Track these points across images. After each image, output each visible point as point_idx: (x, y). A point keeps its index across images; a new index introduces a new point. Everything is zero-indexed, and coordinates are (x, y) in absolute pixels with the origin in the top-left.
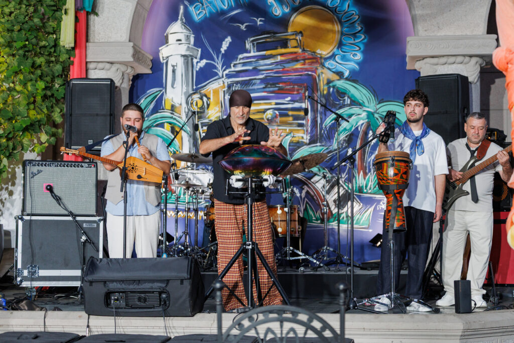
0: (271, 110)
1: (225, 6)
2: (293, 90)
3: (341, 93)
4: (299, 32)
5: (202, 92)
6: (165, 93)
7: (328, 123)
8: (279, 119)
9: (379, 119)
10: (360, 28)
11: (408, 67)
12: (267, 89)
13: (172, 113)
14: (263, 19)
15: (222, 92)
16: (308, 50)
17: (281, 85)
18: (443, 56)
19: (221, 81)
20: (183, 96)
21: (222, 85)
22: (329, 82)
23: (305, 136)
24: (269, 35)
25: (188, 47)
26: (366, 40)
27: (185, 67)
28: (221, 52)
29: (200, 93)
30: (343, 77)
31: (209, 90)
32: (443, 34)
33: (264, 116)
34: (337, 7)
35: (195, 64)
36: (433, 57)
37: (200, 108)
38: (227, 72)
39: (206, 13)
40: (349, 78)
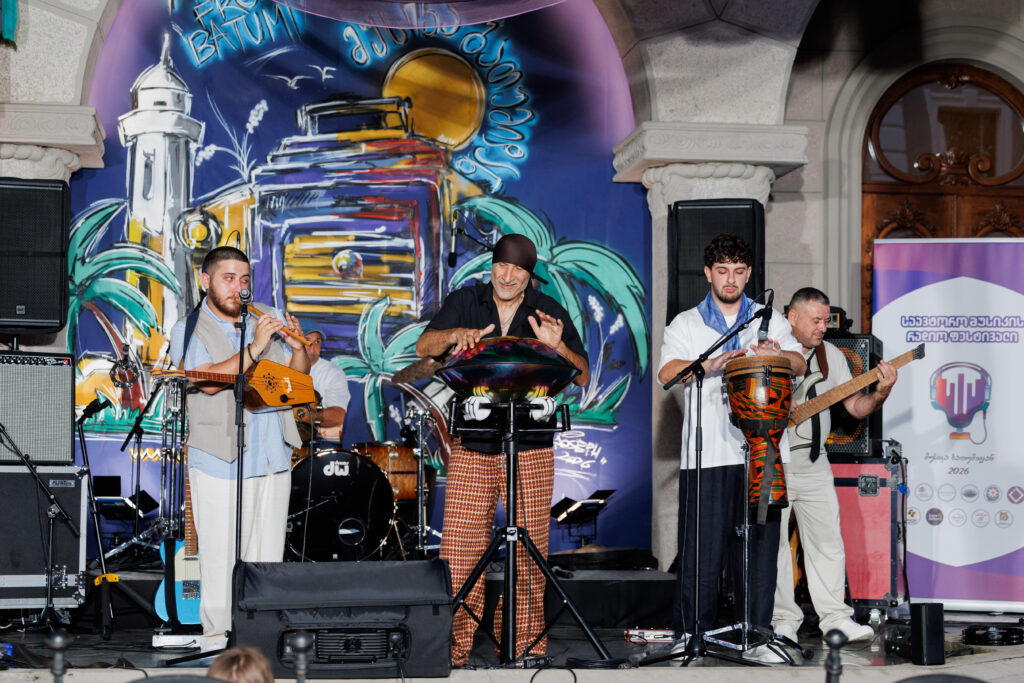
0: (347, 251)
1: (257, 39)
2: (389, 212)
3: (484, 223)
4: (403, 98)
5: (206, 209)
6: (128, 210)
7: (460, 278)
8: (362, 269)
9: (557, 275)
10: (522, 97)
12: (340, 209)
13: (142, 251)
14: (334, 69)
15: (249, 211)
16: (421, 134)
18: (706, 162)
19: (245, 189)
20: (167, 217)
21: (248, 197)
22: (462, 199)
23: (413, 305)
24: (344, 102)
25: (180, 118)
26: (534, 122)
27: (172, 158)
28: (246, 130)
29: (202, 213)
30: (490, 190)
31: (221, 207)
32: (702, 118)
33: (333, 263)
34: (480, 53)
35: (193, 152)
36: (686, 163)
37: (202, 242)
38: (258, 171)
39: (216, 51)
40: (501, 193)
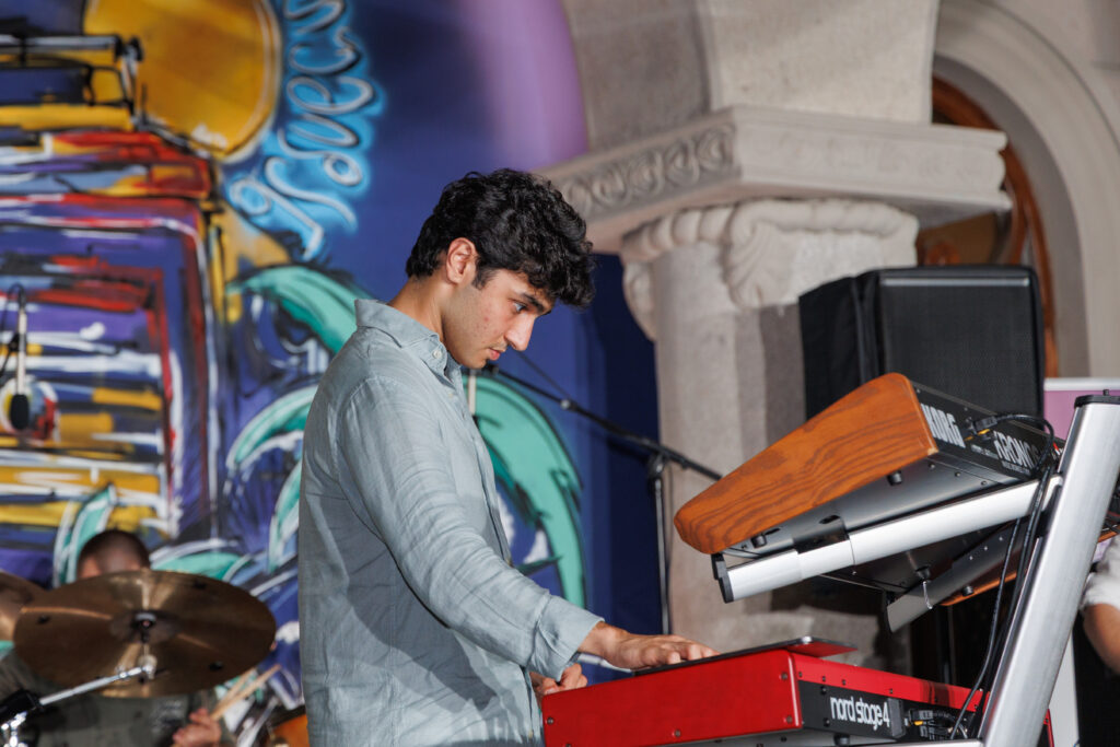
0: (27, 378)
3: (291, 324)
4: (126, 39)
7: (250, 447)
8: (59, 422)
10: (349, 56)
16: (161, 121)
18: (823, 197)
22: (248, 270)
26: (376, 109)
30: (303, 250)
36: (788, 197)
40: (321, 260)
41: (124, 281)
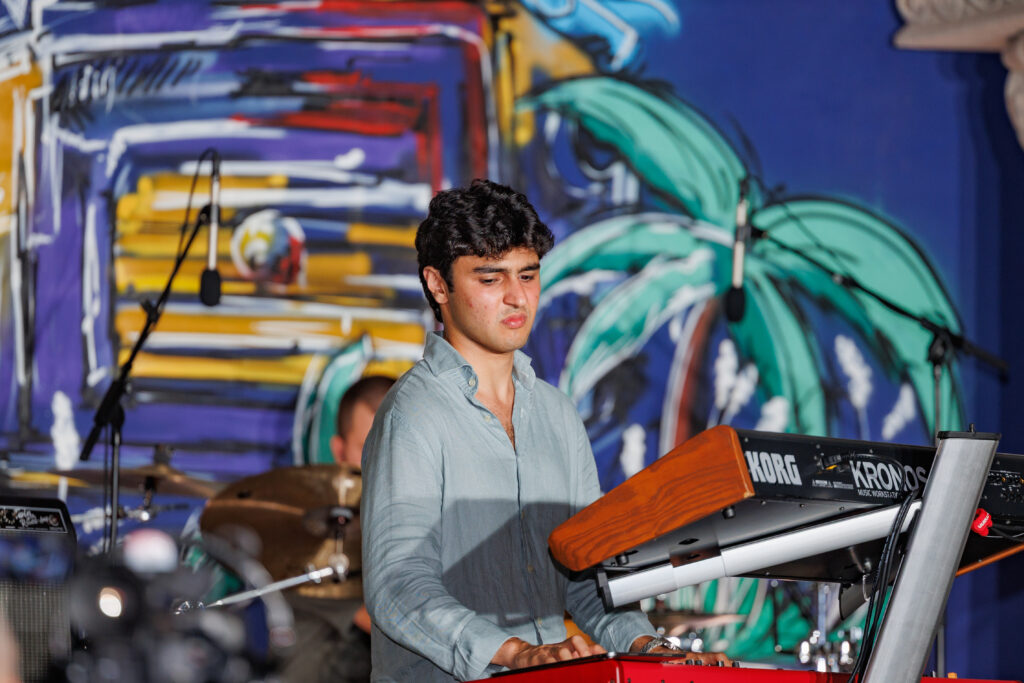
0: (267, 216)
3: (594, 145)
8: (306, 264)
9: (767, 286)
11: (905, 40)
12: (251, 104)
15: (29, 106)
17: (314, 87)
21: (25, 67)
22: (543, 82)
33: (233, 245)
40: (633, 69)
41: (391, 99)
